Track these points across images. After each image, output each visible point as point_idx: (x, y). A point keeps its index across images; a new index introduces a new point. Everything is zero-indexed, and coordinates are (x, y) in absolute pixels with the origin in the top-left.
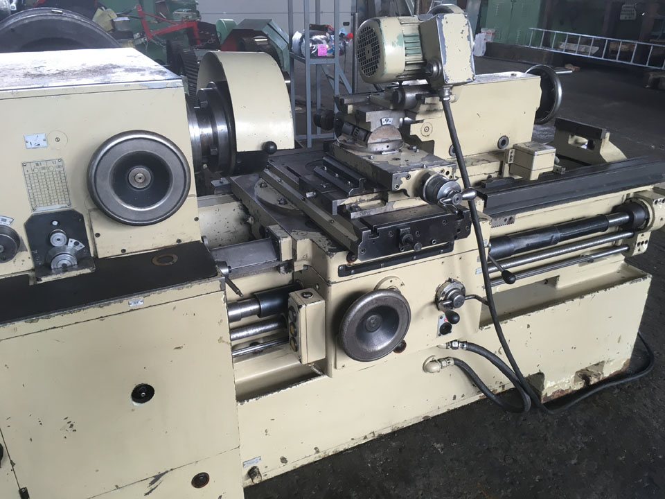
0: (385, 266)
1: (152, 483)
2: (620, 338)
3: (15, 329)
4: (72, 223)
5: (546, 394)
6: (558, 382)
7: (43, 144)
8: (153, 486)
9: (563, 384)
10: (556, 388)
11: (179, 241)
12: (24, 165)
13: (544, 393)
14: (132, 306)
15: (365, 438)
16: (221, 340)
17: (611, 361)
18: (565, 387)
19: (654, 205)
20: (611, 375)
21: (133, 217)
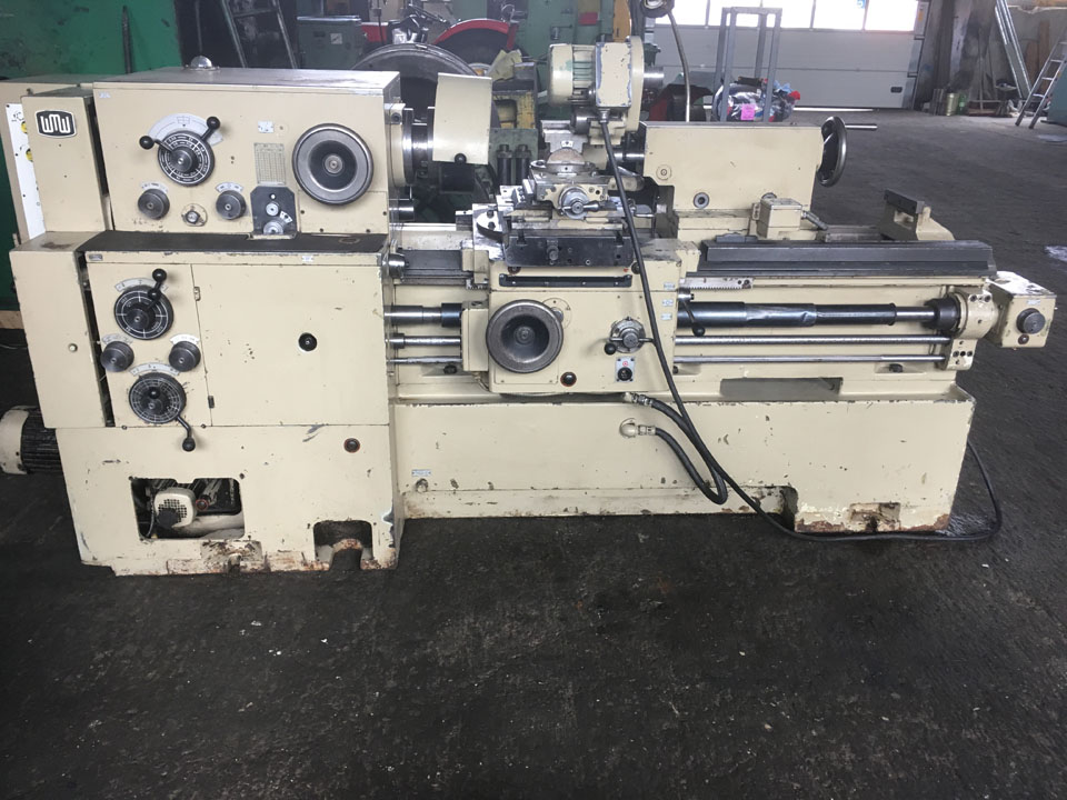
0: (550, 286)
1: (311, 431)
2: (925, 476)
3: (220, 258)
4: (285, 199)
5: (803, 521)
6: (821, 510)
7: (271, 130)
8: (311, 435)
9: (828, 514)
10: (818, 518)
11: (368, 231)
12: (255, 145)
13: (798, 518)
14: (304, 261)
15: (566, 510)
16: (375, 311)
17: (911, 507)
18: (834, 521)
19: (969, 301)
20: (914, 528)
21: (324, 196)
